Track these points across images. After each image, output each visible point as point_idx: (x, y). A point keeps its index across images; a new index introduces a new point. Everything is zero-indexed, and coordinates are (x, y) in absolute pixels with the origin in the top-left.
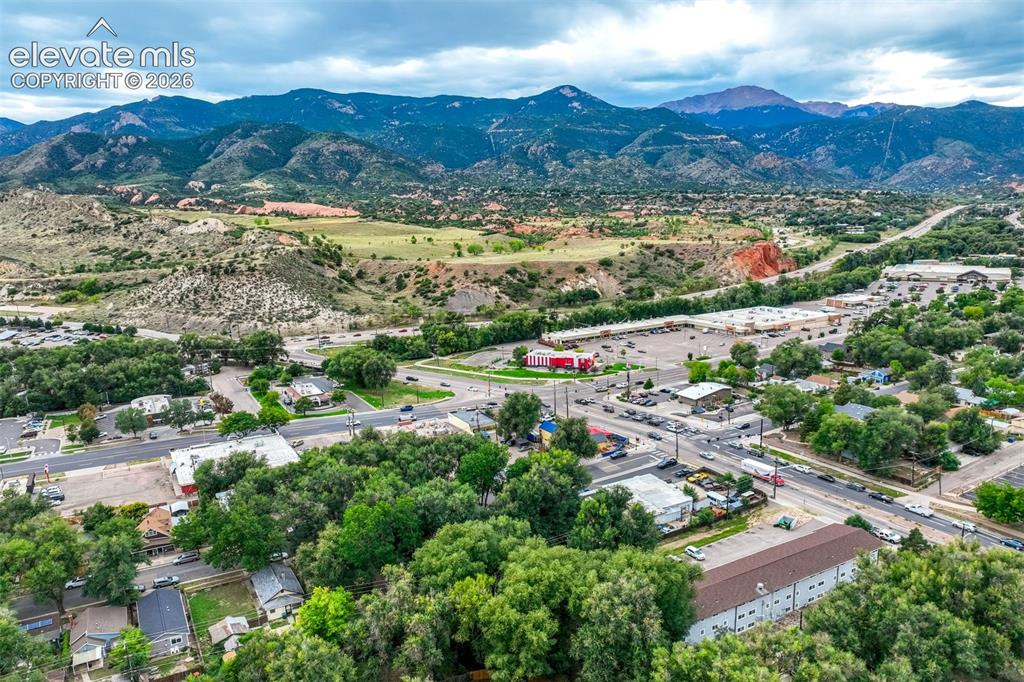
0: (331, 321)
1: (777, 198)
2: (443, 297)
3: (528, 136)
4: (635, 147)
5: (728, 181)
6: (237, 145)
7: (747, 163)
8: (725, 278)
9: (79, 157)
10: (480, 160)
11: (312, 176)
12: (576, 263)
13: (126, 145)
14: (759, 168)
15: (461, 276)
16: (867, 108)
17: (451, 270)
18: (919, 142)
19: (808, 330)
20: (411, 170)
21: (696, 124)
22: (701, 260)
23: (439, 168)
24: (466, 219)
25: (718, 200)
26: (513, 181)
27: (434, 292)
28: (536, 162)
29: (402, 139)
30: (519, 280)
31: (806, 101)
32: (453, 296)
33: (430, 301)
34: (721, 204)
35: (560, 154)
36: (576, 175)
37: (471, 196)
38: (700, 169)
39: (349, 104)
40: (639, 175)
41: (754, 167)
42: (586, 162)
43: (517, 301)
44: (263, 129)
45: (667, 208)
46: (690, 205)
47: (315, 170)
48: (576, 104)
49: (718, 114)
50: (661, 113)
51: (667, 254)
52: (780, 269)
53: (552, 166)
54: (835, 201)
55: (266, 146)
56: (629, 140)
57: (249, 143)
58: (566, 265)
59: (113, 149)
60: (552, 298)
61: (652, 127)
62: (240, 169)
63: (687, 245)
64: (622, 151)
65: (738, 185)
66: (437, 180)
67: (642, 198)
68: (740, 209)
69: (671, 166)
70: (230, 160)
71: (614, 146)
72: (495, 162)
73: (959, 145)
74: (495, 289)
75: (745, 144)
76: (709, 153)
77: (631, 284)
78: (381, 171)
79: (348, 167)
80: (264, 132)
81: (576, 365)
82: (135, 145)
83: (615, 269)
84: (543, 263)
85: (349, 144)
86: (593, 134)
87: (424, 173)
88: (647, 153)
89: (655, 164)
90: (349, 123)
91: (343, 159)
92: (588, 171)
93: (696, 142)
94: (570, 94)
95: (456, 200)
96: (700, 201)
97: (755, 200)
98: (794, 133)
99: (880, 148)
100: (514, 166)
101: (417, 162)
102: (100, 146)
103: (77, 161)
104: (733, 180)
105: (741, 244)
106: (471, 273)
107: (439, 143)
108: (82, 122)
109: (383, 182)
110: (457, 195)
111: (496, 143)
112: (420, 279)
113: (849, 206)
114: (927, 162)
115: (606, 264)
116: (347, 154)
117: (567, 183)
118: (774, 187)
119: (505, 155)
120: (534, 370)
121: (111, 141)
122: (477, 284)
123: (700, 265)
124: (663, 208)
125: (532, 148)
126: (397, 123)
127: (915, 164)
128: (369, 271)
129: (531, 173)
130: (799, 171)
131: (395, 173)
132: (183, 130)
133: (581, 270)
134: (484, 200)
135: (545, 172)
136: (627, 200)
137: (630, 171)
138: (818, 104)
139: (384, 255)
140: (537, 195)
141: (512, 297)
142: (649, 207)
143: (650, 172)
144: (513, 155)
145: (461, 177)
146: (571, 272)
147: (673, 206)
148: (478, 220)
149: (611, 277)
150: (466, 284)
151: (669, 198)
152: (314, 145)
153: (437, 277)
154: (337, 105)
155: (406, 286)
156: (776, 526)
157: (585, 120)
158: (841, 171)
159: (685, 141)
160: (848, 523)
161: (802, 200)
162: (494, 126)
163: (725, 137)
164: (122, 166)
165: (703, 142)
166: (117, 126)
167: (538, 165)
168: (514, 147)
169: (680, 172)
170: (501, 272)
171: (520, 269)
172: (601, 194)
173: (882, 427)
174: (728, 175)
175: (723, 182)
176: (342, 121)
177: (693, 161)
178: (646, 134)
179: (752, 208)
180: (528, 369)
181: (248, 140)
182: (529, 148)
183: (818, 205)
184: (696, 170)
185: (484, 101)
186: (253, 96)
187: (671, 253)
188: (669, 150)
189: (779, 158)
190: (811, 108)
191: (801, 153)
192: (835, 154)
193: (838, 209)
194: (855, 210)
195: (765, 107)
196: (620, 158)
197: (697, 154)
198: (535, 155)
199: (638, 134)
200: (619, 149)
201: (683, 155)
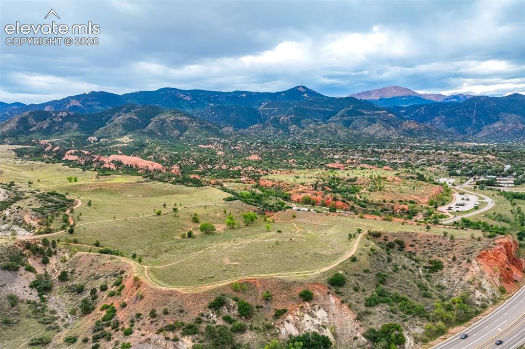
1: (434, 153)
3: (280, 112)
4: (337, 117)
5: (392, 137)
6: (121, 117)
7: (399, 126)
8: (478, 294)
9: (35, 123)
10: (254, 124)
11: (159, 133)
13: (61, 117)
14: (407, 129)
18: (491, 114)
20: (215, 130)
21: (369, 105)
22: (436, 258)
23: (231, 129)
24: (231, 169)
25: (394, 153)
26: (271, 136)
28: (284, 126)
29: (213, 113)
31: (424, 93)
34: (397, 156)
35: (297, 121)
36: (305, 133)
37: (244, 147)
38: (374, 130)
39: (188, 95)
40: (342, 133)
41: (403, 128)
42: (311, 126)
44: (137, 108)
45: (363, 159)
46: (377, 157)
47: (161, 130)
48: (305, 95)
49: (379, 100)
50: (351, 100)
51: (397, 245)
53: (293, 127)
54: (474, 156)
55: (136, 118)
56: (334, 114)
57: (128, 116)
58: (289, 286)
59: (54, 119)
61: (346, 107)
62: (120, 130)
64: (330, 120)
65: (398, 139)
66: (228, 136)
67: (346, 151)
68: (410, 160)
69: (357, 128)
70: (116, 125)
71: (327, 116)
72: (261, 125)
73: (514, 116)
75: (396, 115)
76: (378, 121)
78: (197, 131)
79: (180, 129)
80: (138, 109)
82: (66, 117)
83: (347, 290)
84: (262, 281)
85: (181, 116)
86: (315, 110)
87: (222, 132)
88: (344, 121)
89: (348, 126)
90: (188, 105)
91: (178, 125)
92: (312, 131)
93: (370, 115)
94: (303, 90)
95: (235, 149)
96: (382, 153)
97: (419, 154)
98: (421, 110)
99: (470, 118)
100: (272, 127)
101: (218, 126)
102: (48, 117)
103: (34, 125)
104: (394, 136)
107: (233, 115)
108: (52, 105)
109: (197, 138)
110: (236, 146)
111: (263, 115)
113: (485, 160)
114: (497, 125)
115: (336, 281)
116: (180, 121)
117: (300, 138)
119: (267, 122)
121: (54, 115)
123: (439, 266)
124: (360, 158)
125: (282, 118)
126: (212, 105)
127: (491, 126)
129: (281, 131)
130: (428, 131)
131: (205, 132)
132: (101, 108)
133: (306, 295)
134: (251, 150)
135: (290, 131)
136: (337, 151)
137: (336, 131)
138: (431, 95)
140: (282, 147)
142: (351, 157)
143: (347, 132)
144: (271, 122)
145: (242, 134)
146: (294, 298)
147: (366, 157)
148: (239, 170)
149: (345, 307)
151: (363, 151)
152: (163, 117)
154: (182, 96)
157: (311, 103)
158: (449, 130)
159: (365, 114)
161: (451, 154)
162: (262, 106)
163: (385, 112)
164: (57, 128)
165: (374, 115)
166: (68, 106)
167: (285, 127)
168: (272, 117)
169: (363, 131)
172: (320, 147)
174: (391, 134)
175: (388, 138)
176: (184, 104)
177: (371, 125)
178: (343, 110)
181: (127, 114)
182: (280, 118)
183: (462, 158)
185: (258, 94)
186: (140, 92)
187: (401, 246)
188: (356, 119)
189: (417, 124)
190: (426, 96)
191: (426, 120)
192: (445, 121)
193: (478, 162)
194: (492, 163)
195: (402, 97)
196: (330, 124)
197: (372, 121)
198: (283, 122)
199: (339, 111)
200: (329, 118)
201: (364, 122)
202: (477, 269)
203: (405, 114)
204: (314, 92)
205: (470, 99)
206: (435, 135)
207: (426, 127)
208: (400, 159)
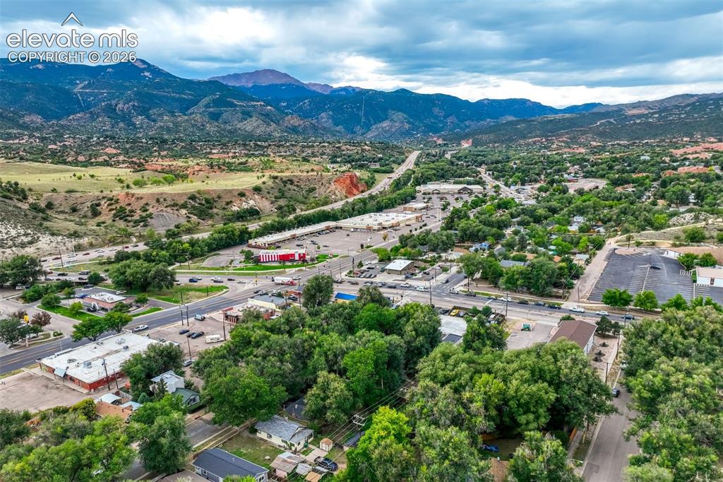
0: (54, 245)
1: (318, 146)
2: (143, 219)
3: (112, 96)
4: (200, 107)
7: (281, 122)
8: (333, 197)
10: (73, 113)
12: (238, 190)
14: (289, 126)
15: (153, 202)
16: (345, 89)
17: (141, 198)
18: (380, 112)
19: (410, 225)
21: (240, 94)
22: (312, 186)
23: (37, 119)
24: (93, 160)
25: (279, 146)
26: (108, 130)
27: (132, 216)
28: (124, 117)
30: (199, 204)
31: (307, 82)
32: (151, 218)
33: (131, 224)
34: (282, 149)
35: (144, 111)
36: (162, 127)
37: (79, 142)
38: (251, 125)
40: (211, 128)
41: (286, 124)
42: (165, 118)
43: (203, 220)
45: (246, 152)
46: (261, 150)
48: (147, 74)
49: (251, 88)
50: (214, 85)
51: (289, 182)
52: (360, 190)
53: (139, 120)
54: (354, 148)
56: (195, 103)
58: (230, 191)
60: (229, 215)
61: (210, 94)
63: (301, 176)
64: (192, 110)
65: (280, 137)
67: (225, 145)
69: (229, 122)
71: (185, 107)
72: (88, 115)
73: (400, 115)
74: (184, 211)
75: (276, 109)
76: (254, 114)
77: (279, 203)
81: (297, 258)
83: (264, 193)
84: (212, 190)
86: (167, 97)
87: (24, 123)
88: (211, 113)
89: (218, 120)
92: (170, 125)
93: (244, 106)
94: (142, 66)
95: (65, 145)
96: (266, 147)
97: (303, 147)
98: (305, 103)
99: (358, 115)
100: (106, 119)
104: (276, 133)
105: (336, 174)
106: (162, 200)
110: (65, 141)
111: (84, 100)
112: (113, 207)
113: (363, 150)
114: (385, 124)
115: (257, 190)
118: (304, 138)
119: (96, 110)
120: (269, 264)
122: (169, 208)
123: (314, 189)
124: (243, 152)
125: (120, 106)
127: (379, 125)
128: (55, 203)
129: (122, 125)
133: (242, 195)
135: (134, 125)
136: (214, 146)
137: (203, 125)
138: (315, 85)
139: (66, 190)
140: (140, 142)
141: (199, 217)
142: (233, 151)
143: (217, 126)
144: (104, 111)
146: (235, 196)
147: (250, 151)
148: (106, 161)
149: (264, 199)
150: (160, 209)
151: (244, 145)
153: (130, 204)
155: (100, 213)
156: (522, 330)
157: (159, 86)
158: (338, 128)
159: (236, 106)
160: (561, 320)
161: (334, 147)
162: (79, 87)
163: (262, 103)
165: (249, 106)
167: (127, 119)
168: (103, 104)
169: (238, 126)
170: (185, 199)
171: (198, 195)
173: (544, 268)
174: (272, 130)
175: (270, 135)
177: (246, 119)
178: (206, 99)
179: (303, 152)
180: (263, 264)
182: (116, 105)
183: (344, 150)
184: (250, 125)
187: (291, 182)
188: (226, 111)
189: (301, 119)
190: (311, 87)
191: (312, 117)
192: (332, 117)
193: (357, 152)
194: (368, 153)
195: (282, 85)
196: (194, 116)
197: (247, 115)
198: (122, 111)
199: (201, 99)
200: (188, 109)
201: (237, 115)
202: (334, 187)
203: (287, 107)
204: (160, 70)
205: (359, 92)
206: (321, 134)
207: (311, 123)
208: (286, 152)
